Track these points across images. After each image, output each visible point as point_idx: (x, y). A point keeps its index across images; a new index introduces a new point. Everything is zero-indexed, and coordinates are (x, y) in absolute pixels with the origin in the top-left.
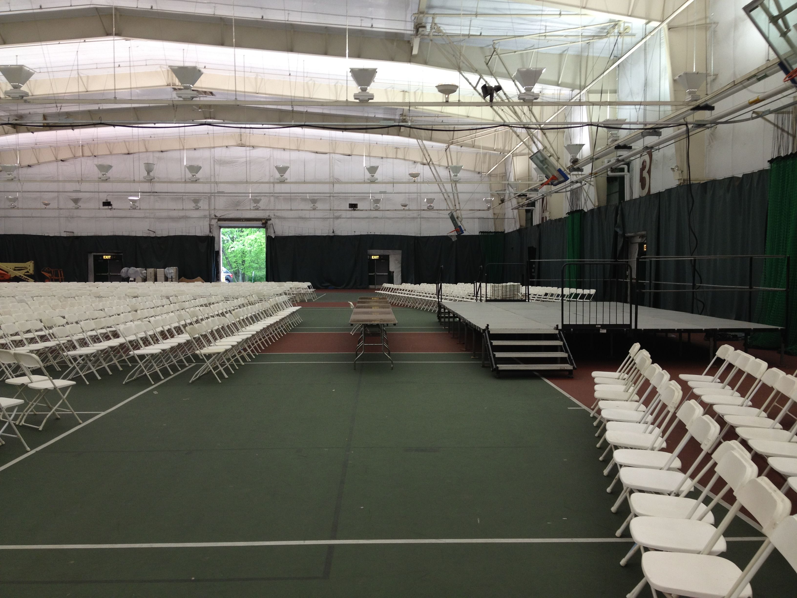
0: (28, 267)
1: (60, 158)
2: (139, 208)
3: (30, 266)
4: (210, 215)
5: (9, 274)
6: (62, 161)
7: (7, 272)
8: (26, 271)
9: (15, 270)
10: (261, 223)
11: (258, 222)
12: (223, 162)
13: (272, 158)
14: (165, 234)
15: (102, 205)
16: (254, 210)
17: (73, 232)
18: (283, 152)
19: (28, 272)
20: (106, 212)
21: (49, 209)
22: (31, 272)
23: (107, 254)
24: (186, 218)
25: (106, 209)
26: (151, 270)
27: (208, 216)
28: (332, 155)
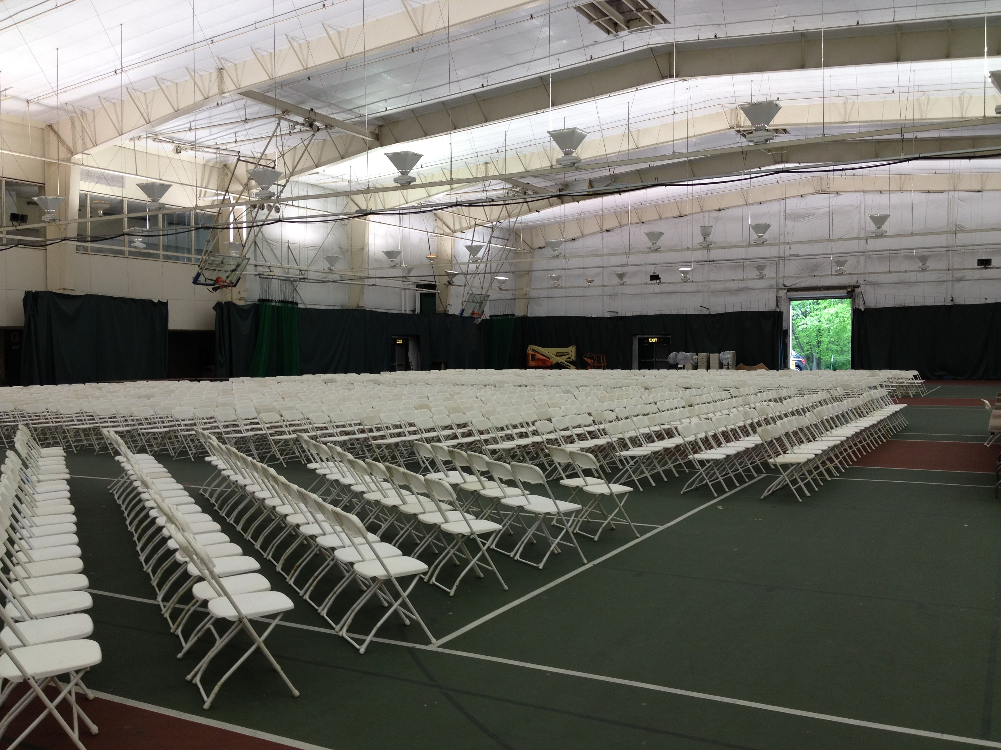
0: (570, 352)
1: (605, 228)
2: (691, 280)
3: (572, 351)
4: (777, 285)
5: (551, 360)
6: (607, 231)
7: (549, 358)
8: (567, 356)
9: (556, 356)
10: (845, 291)
11: (841, 291)
12: (796, 217)
13: (862, 205)
14: (721, 311)
15: (649, 279)
16: (837, 275)
17: (617, 312)
18: (878, 196)
19: (569, 358)
20: (654, 287)
21: (594, 286)
22: (573, 358)
23: (653, 336)
24: (746, 289)
25: (654, 284)
26: (703, 355)
27: (775, 286)
28: (952, 193)
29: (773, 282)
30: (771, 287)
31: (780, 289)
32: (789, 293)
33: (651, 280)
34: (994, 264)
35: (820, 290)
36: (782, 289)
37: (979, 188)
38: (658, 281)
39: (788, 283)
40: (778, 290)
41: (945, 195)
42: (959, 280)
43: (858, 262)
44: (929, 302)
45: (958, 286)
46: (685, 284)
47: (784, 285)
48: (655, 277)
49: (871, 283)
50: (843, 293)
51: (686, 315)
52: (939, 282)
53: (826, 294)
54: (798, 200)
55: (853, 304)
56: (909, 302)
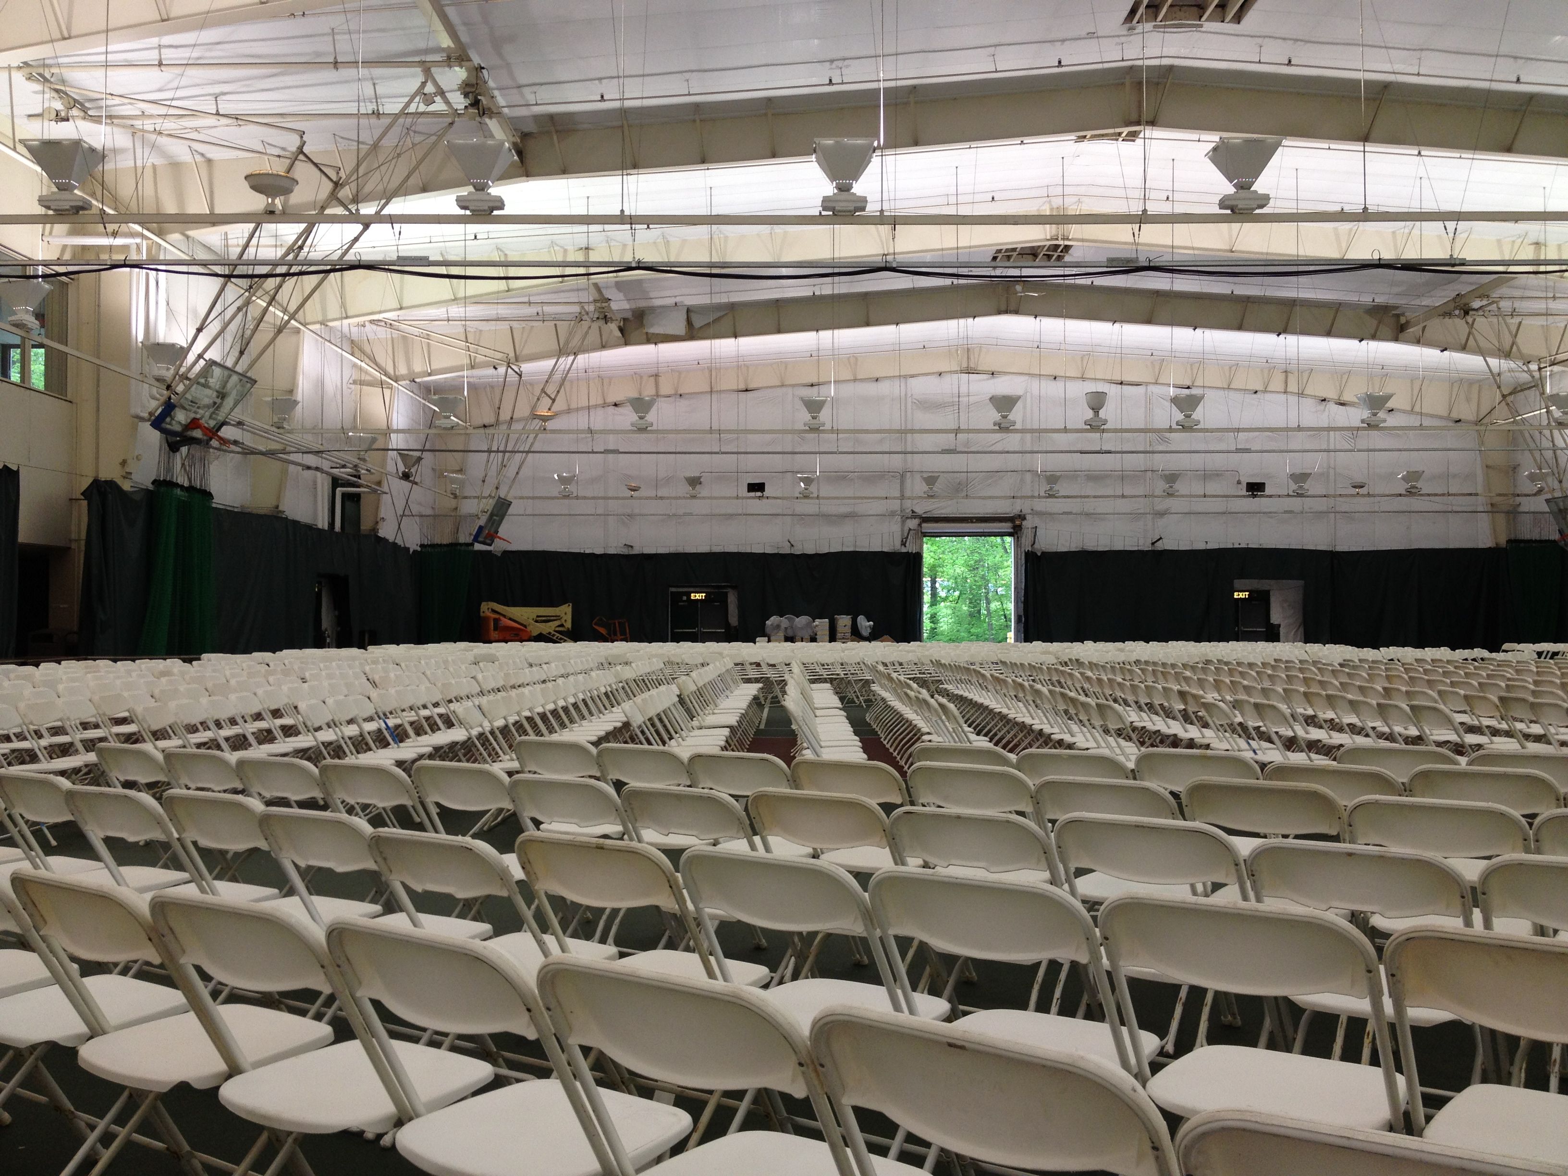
0: (563, 615)
1: (611, 399)
3: (565, 612)
4: (903, 510)
5: (529, 629)
6: (616, 405)
7: (525, 626)
8: (557, 623)
9: (537, 621)
10: (1009, 525)
12: (928, 405)
14: (810, 550)
15: (746, 489)
17: (632, 547)
18: (1053, 384)
19: (562, 625)
20: (755, 504)
21: (640, 498)
22: (569, 625)
23: (697, 589)
24: (855, 516)
25: (752, 498)
27: (899, 512)
28: (1153, 388)
29: (896, 505)
30: (893, 514)
31: (907, 518)
32: (924, 525)
33: (749, 491)
34: (1268, 491)
35: (972, 522)
36: (911, 518)
37: (1189, 383)
38: (759, 494)
39: (919, 510)
40: (904, 519)
41: (1141, 390)
42: (1162, 514)
43: (1022, 481)
44: (1118, 546)
45: (1161, 522)
46: (806, 501)
47: (913, 512)
48: (757, 487)
49: (1040, 514)
50: (1006, 527)
51: (764, 555)
52: (1136, 516)
53: (980, 528)
54: (934, 380)
55: (1018, 545)
56: (1092, 545)
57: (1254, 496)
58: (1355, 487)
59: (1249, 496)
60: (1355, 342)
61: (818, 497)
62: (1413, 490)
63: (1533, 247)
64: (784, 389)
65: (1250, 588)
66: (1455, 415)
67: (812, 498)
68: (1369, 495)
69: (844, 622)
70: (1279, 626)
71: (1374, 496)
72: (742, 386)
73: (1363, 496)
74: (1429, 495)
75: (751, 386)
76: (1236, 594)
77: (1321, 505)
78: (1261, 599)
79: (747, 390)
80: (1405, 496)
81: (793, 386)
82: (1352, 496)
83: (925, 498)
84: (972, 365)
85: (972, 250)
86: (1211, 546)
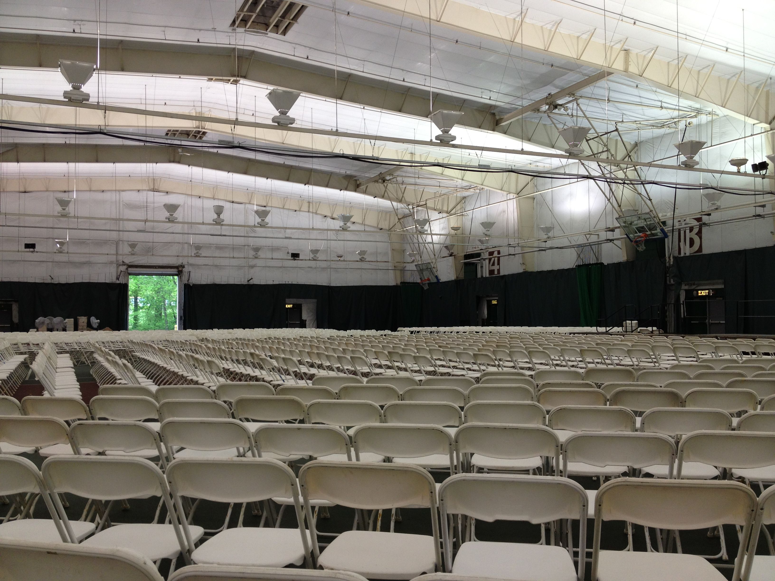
4: (117, 261)
12: (133, 207)
14: (63, 281)
28: (247, 206)
29: (113, 258)
30: (111, 263)
31: (120, 265)
32: (129, 269)
33: (25, 248)
34: (301, 257)
35: (156, 268)
36: (122, 265)
37: (265, 205)
39: (127, 261)
40: (118, 265)
41: (242, 206)
42: (252, 267)
43: (183, 248)
44: (231, 282)
45: (252, 271)
47: (123, 262)
48: (30, 246)
49: (191, 265)
50: (174, 271)
51: (35, 283)
53: (160, 271)
54: (135, 194)
55: (180, 280)
56: (218, 281)
57: (295, 260)
58: (338, 257)
59: (292, 259)
60: (338, 191)
61: (68, 253)
62: (363, 259)
63: (410, 154)
64: (47, 193)
65: (293, 303)
66: (380, 227)
67: (64, 253)
68: (344, 261)
69: (83, 320)
70: (306, 320)
71: (346, 261)
72: (22, 189)
73: (342, 261)
74: (369, 261)
75: (28, 190)
76: (287, 305)
77: (324, 265)
78: (298, 308)
79: (25, 192)
80: (359, 261)
81: (54, 191)
82: (337, 261)
83: (130, 255)
84: (156, 187)
85: (153, 128)
86: (275, 283)
